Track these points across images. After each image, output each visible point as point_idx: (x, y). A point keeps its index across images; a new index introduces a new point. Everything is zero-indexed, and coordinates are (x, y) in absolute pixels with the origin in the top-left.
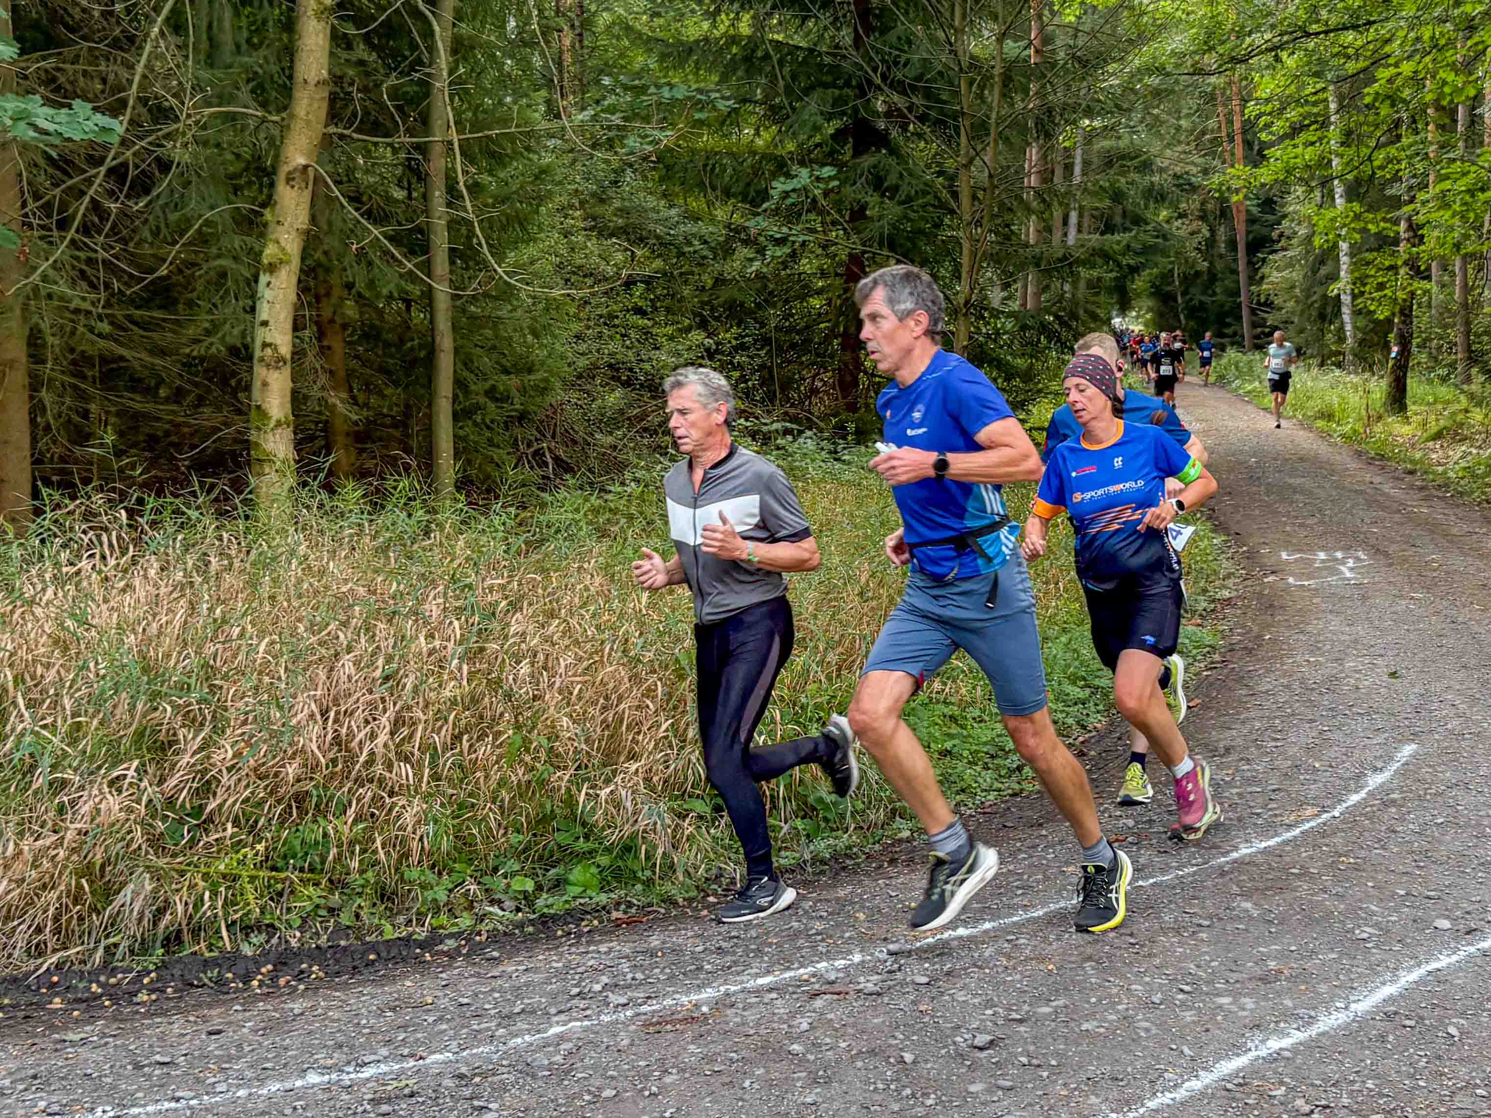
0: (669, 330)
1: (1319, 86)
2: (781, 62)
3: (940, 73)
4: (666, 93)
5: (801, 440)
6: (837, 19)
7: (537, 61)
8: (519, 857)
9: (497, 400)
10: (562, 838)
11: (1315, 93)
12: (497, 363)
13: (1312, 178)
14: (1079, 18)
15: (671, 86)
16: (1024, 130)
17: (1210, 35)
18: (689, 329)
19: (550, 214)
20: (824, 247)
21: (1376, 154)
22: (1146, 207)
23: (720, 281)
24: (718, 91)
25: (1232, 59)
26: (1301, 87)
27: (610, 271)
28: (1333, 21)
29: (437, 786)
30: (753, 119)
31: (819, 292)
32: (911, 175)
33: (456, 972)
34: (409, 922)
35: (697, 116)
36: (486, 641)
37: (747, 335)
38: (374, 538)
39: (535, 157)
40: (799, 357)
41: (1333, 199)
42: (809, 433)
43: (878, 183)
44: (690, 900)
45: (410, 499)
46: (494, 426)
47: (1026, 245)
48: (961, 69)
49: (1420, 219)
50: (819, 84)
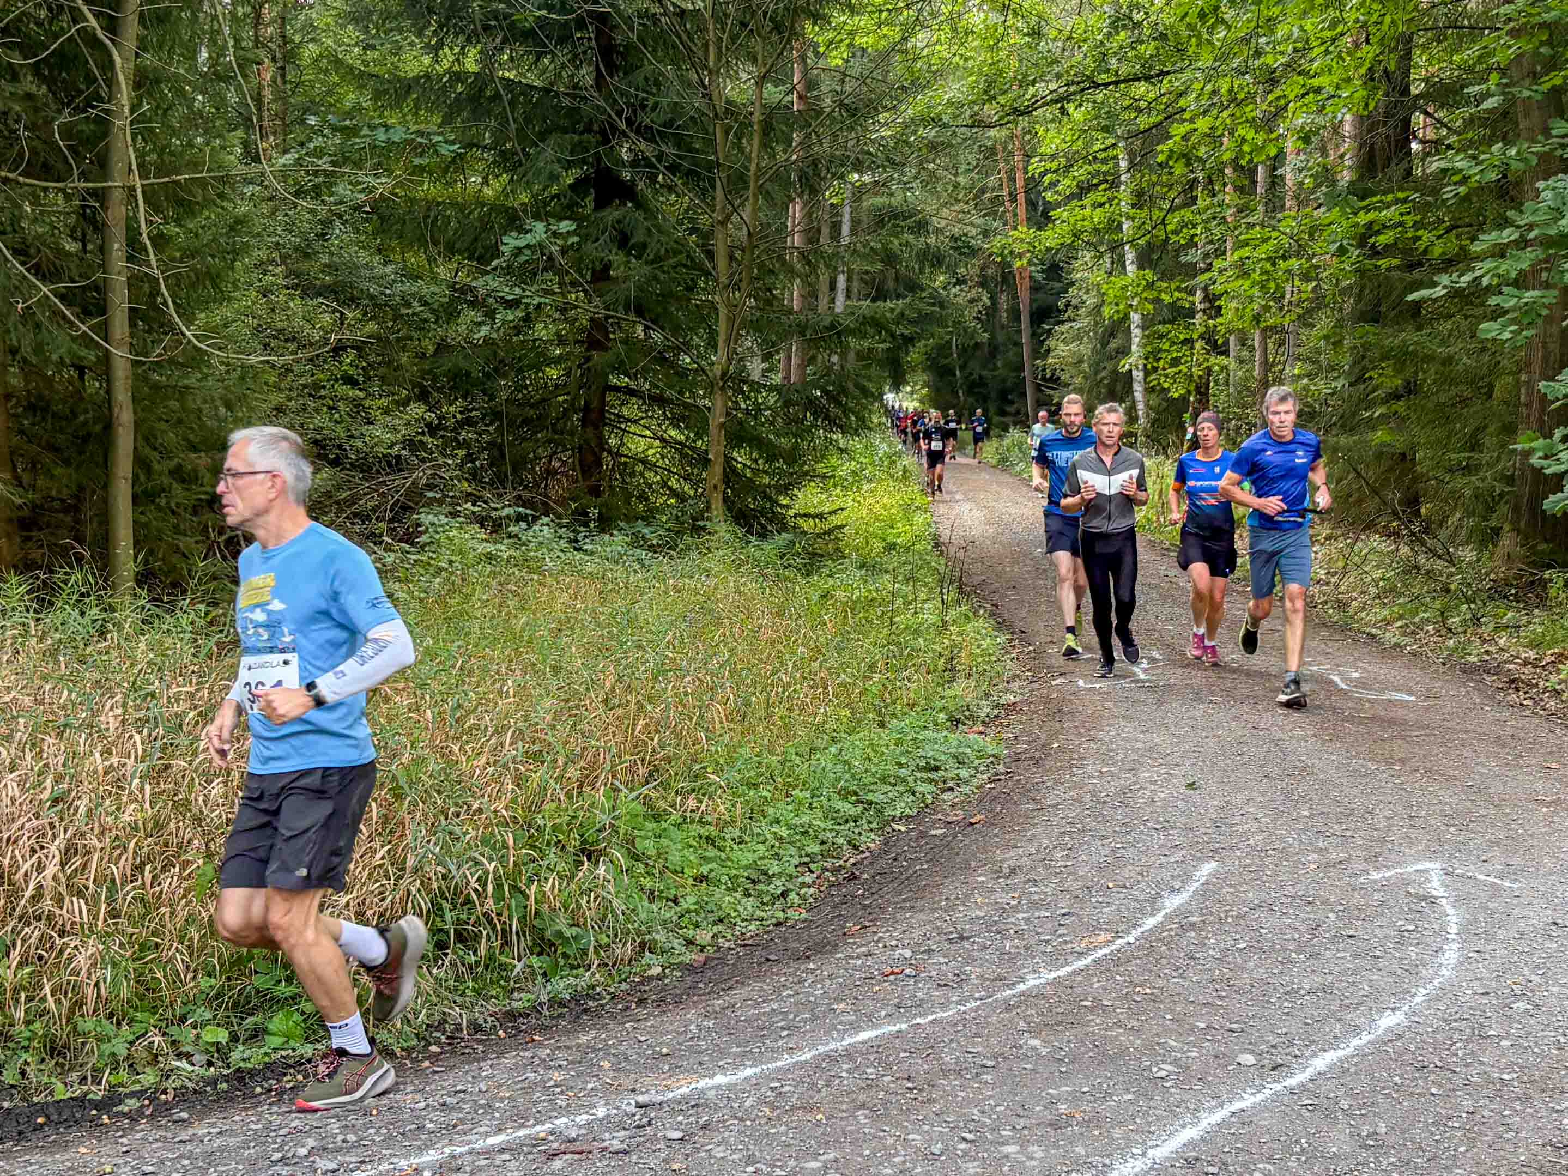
0: (384, 402)
1: (1108, 142)
2: (513, 103)
3: (692, 118)
4: (381, 135)
5: (537, 528)
6: (576, 56)
7: (232, 97)
8: (210, 1003)
9: (183, 481)
10: (259, 981)
11: (1105, 150)
12: (186, 439)
13: (1101, 242)
14: (847, 61)
15: (387, 128)
16: (788, 184)
17: (990, 82)
18: (406, 403)
19: (246, 269)
20: (563, 311)
21: (1170, 217)
22: (921, 271)
23: (442, 347)
24: (441, 134)
25: (1015, 110)
26: (1089, 143)
27: (316, 335)
28: (1125, 70)
29: (114, 924)
30: (481, 166)
31: (557, 361)
32: (659, 231)
33: (138, 1136)
34: (83, 1080)
35: (417, 161)
36: (172, 757)
37: (473, 409)
38: (41, 639)
39: (230, 206)
40: (535, 433)
41: (1124, 266)
42: (546, 520)
43: (623, 241)
44: (409, 1050)
45: (82, 595)
46: (181, 511)
47: (791, 311)
48: (716, 115)
49: (1217, 288)
50: (556, 128)
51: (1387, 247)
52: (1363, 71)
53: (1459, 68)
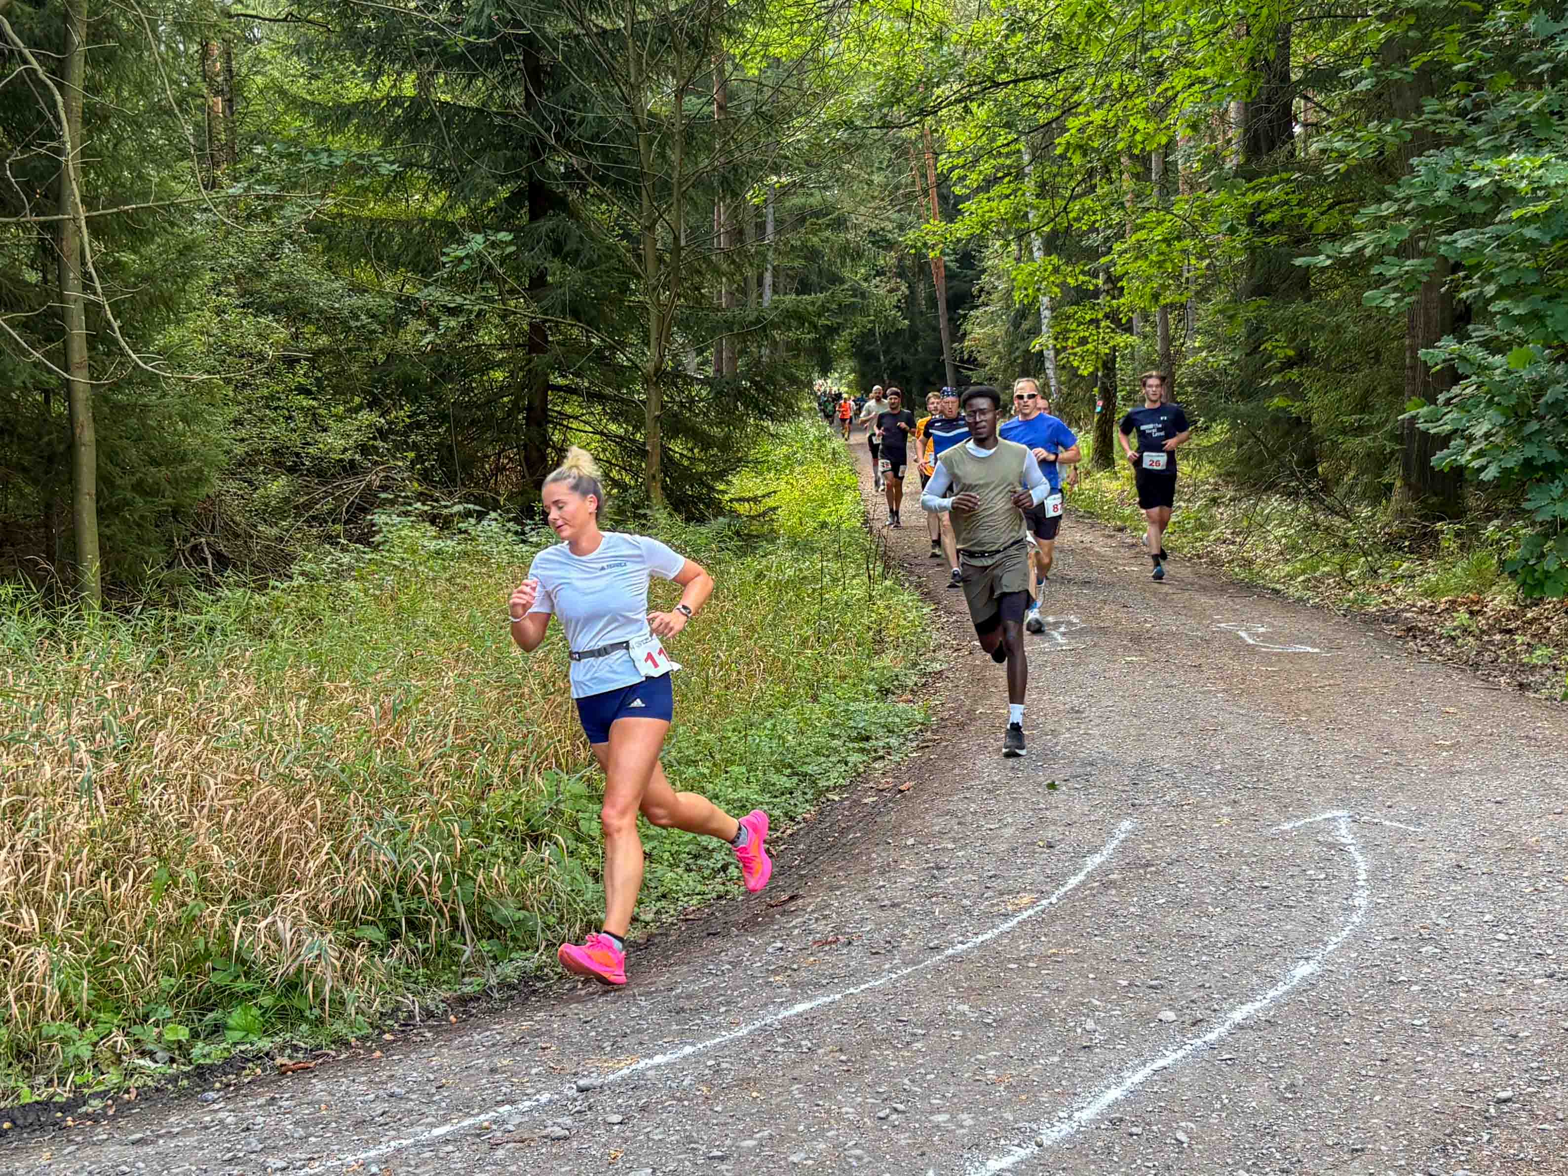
1: (1010, 138)
2: (448, 124)
3: (617, 132)
4: (324, 160)
5: (485, 522)
6: (506, 77)
8: (171, 1002)
9: (146, 494)
11: (1008, 145)
12: (147, 454)
13: (1008, 231)
14: (762, 71)
16: (709, 189)
17: (897, 85)
18: (358, 409)
20: (504, 317)
21: (1071, 205)
22: (843, 265)
23: (392, 356)
24: (381, 155)
25: (922, 110)
26: (992, 140)
28: (1023, 69)
30: (422, 184)
31: (501, 364)
32: (592, 239)
34: (49, 1082)
35: (358, 183)
37: (421, 413)
39: (180, 232)
40: (481, 433)
41: (1031, 252)
42: (493, 514)
43: (557, 249)
44: (363, 1039)
46: (144, 522)
47: (718, 309)
48: (639, 128)
49: (1118, 270)
50: (490, 145)
51: (1274, 225)
52: (1244, 62)
53: (1335, 55)
